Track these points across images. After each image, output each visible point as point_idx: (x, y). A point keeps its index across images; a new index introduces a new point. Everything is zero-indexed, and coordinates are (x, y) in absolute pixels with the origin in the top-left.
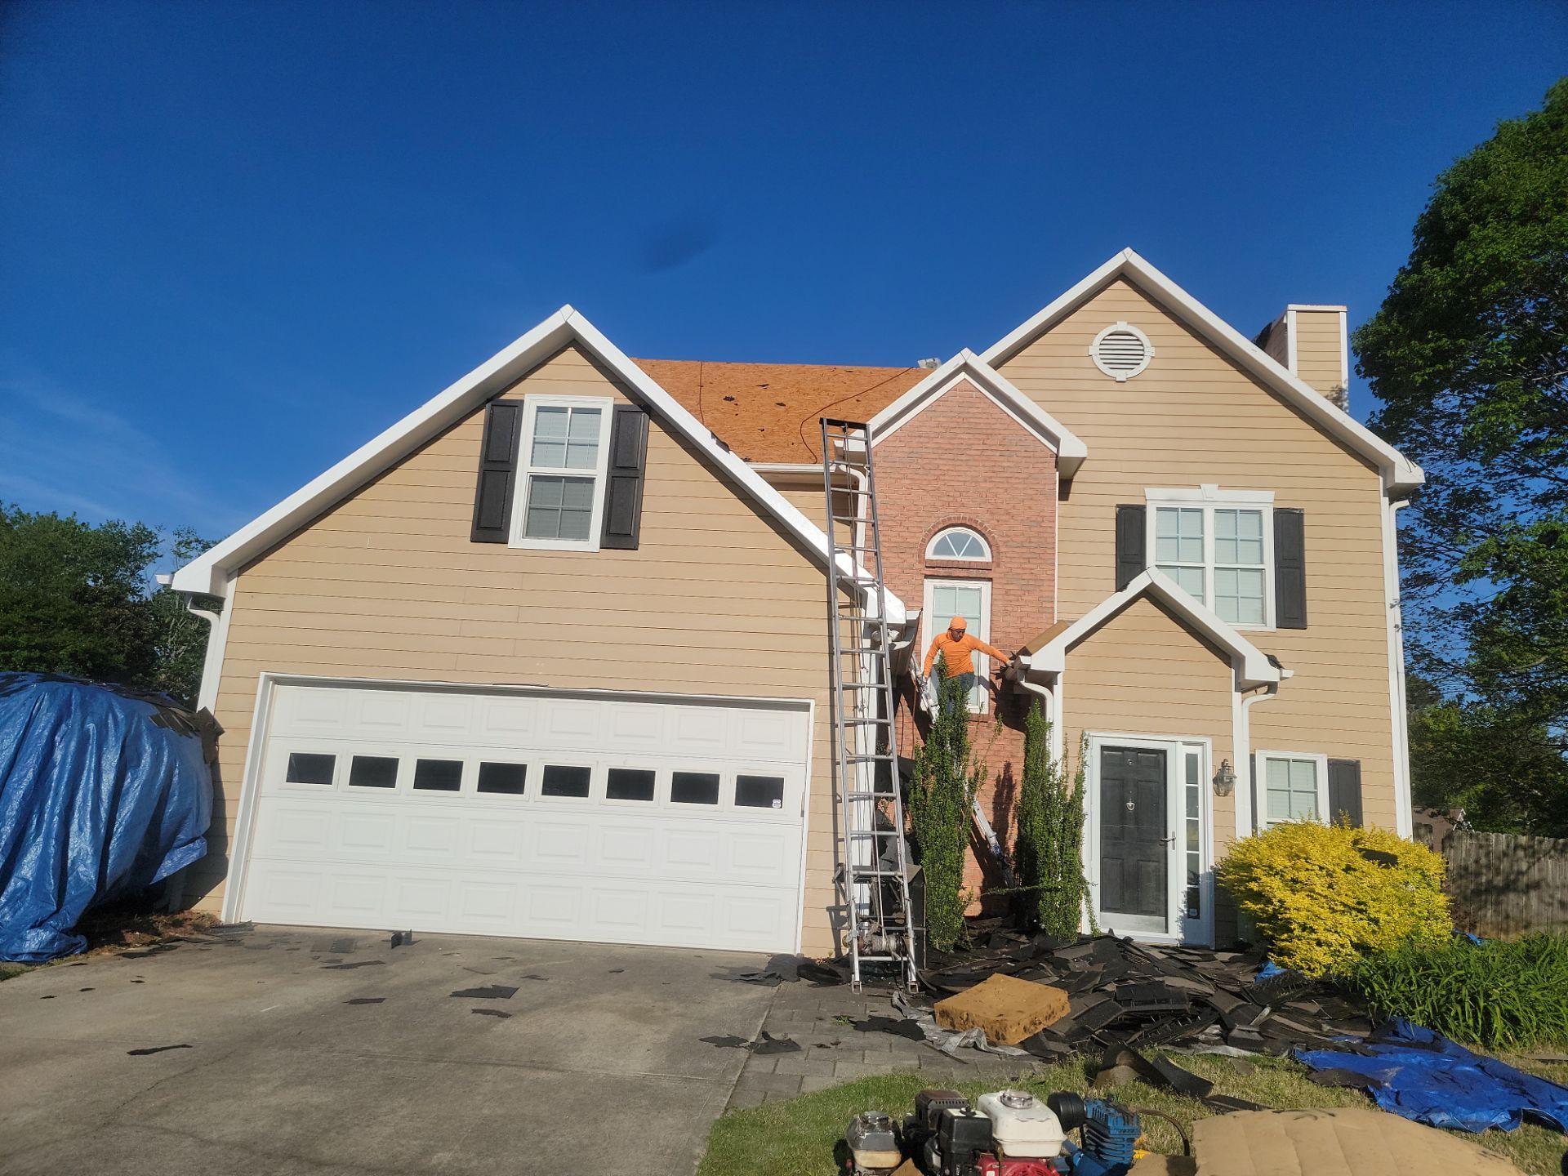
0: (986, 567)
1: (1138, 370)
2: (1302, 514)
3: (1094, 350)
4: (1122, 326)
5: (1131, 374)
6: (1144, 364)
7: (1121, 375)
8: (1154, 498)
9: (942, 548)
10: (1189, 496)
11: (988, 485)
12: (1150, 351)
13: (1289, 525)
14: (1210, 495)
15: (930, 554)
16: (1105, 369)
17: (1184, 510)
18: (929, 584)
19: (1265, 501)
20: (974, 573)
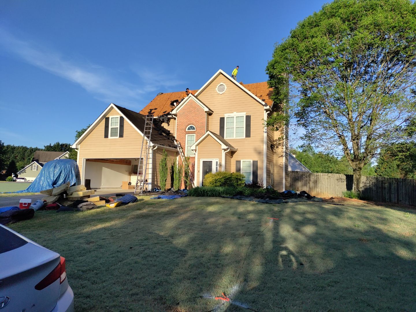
0: (195, 132)
1: (224, 91)
2: (250, 116)
3: (217, 89)
4: (221, 84)
5: (223, 92)
6: (225, 90)
7: (221, 93)
8: (226, 116)
9: (189, 129)
10: (231, 115)
11: (195, 117)
12: (226, 88)
13: (248, 118)
14: (235, 114)
15: (187, 130)
16: (218, 92)
17: (231, 117)
18: (187, 135)
19: (244, 114)
20: (192, 133)
